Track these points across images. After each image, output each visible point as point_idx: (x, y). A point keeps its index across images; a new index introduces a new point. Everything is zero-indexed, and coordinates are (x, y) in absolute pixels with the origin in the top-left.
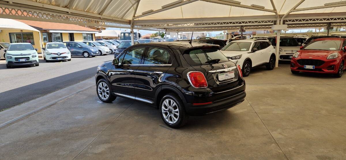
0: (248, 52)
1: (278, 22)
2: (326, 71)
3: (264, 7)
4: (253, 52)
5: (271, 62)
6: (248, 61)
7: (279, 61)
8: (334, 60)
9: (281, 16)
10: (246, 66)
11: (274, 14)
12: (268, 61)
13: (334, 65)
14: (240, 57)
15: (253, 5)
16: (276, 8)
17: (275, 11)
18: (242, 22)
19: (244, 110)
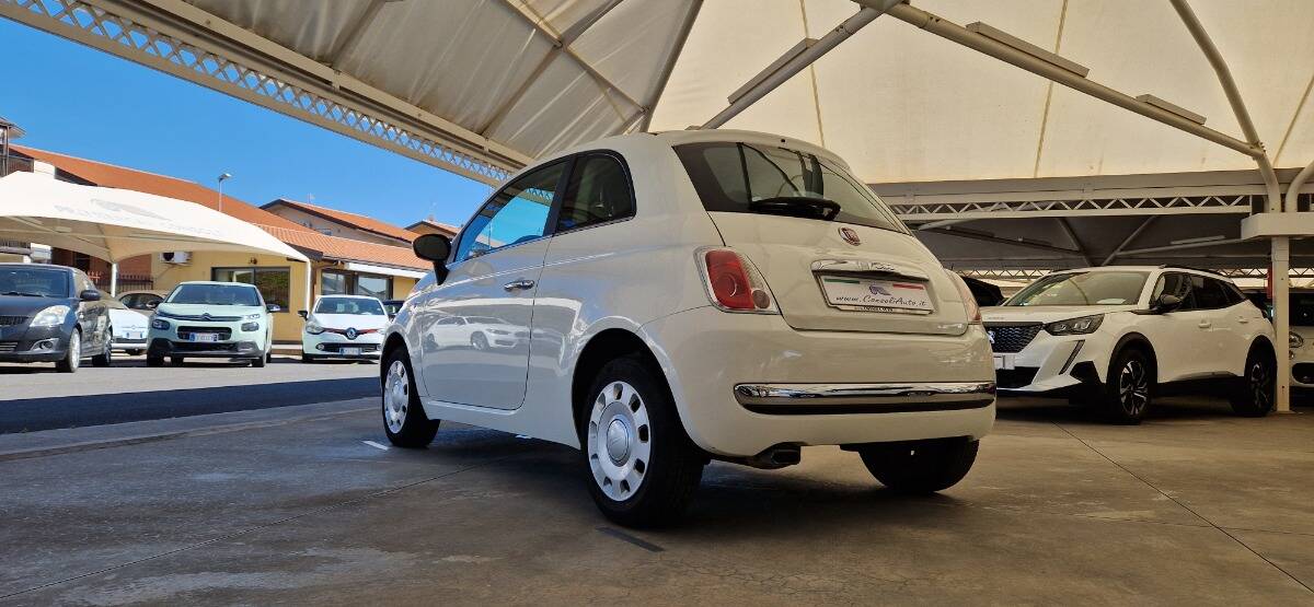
0: (1134, 307)
1: (1275, 201)
3: (1205, 119)
4: (1159, 312)
5: (1253, 379)
6: (1134, 349)
7: (1293, 389)
9: (1285, 177)
10: (1125, 371)
11: (1253, 165)
12: (1241, 373)
14: (1093, 324)
15: (1149, 95)
16: (1261, 137)
17: (1256, 150)
18: (1095, 201)
19: (1134, 513)
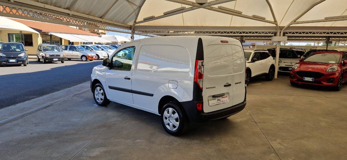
0: (248, 61)
1: (278, 34)
2: (325, 83)
3: (265, 18)
4: (253, 62)
5: (270, 73)
6: (248, 71)
7: (278, 72)
8: (333, 74)
9: (281, 28)
11: (275, 25)
12: (267, 72)
13: (333, 78)
15: (254, 15)
16: (277, 20)
17: (276, 23)
18: (242, 32)
19: (243, 119)
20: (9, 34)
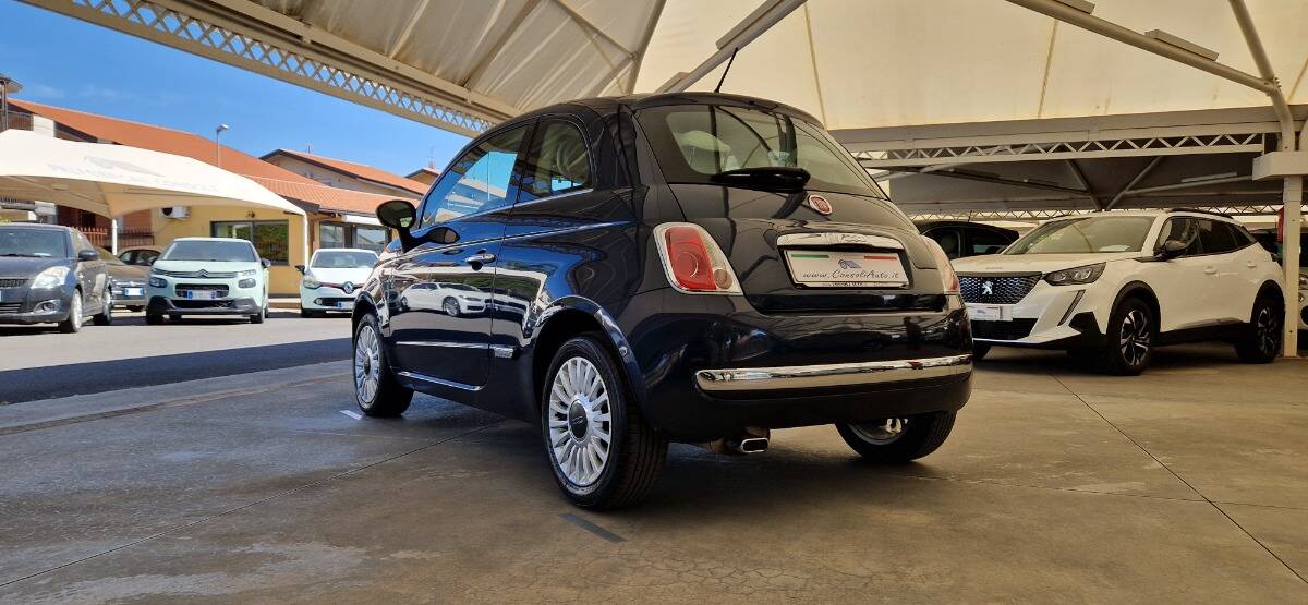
0: (1138, 255)
1: (1288, 139)
3: (1217, 55)
4: (1164, 259)
5: (1260, 325)
6: (1138, 299)
9: (1301, 113)
10: (1127, 321)
11: (1265, 101)
12: (1245, 316)
14: (1095, 273)
15: (1157, 31)
16: (1277, 71)
17: (1270, 86)
18: (1100, 142)
19: (1124, 485)
20: (213, 224)
